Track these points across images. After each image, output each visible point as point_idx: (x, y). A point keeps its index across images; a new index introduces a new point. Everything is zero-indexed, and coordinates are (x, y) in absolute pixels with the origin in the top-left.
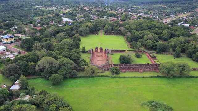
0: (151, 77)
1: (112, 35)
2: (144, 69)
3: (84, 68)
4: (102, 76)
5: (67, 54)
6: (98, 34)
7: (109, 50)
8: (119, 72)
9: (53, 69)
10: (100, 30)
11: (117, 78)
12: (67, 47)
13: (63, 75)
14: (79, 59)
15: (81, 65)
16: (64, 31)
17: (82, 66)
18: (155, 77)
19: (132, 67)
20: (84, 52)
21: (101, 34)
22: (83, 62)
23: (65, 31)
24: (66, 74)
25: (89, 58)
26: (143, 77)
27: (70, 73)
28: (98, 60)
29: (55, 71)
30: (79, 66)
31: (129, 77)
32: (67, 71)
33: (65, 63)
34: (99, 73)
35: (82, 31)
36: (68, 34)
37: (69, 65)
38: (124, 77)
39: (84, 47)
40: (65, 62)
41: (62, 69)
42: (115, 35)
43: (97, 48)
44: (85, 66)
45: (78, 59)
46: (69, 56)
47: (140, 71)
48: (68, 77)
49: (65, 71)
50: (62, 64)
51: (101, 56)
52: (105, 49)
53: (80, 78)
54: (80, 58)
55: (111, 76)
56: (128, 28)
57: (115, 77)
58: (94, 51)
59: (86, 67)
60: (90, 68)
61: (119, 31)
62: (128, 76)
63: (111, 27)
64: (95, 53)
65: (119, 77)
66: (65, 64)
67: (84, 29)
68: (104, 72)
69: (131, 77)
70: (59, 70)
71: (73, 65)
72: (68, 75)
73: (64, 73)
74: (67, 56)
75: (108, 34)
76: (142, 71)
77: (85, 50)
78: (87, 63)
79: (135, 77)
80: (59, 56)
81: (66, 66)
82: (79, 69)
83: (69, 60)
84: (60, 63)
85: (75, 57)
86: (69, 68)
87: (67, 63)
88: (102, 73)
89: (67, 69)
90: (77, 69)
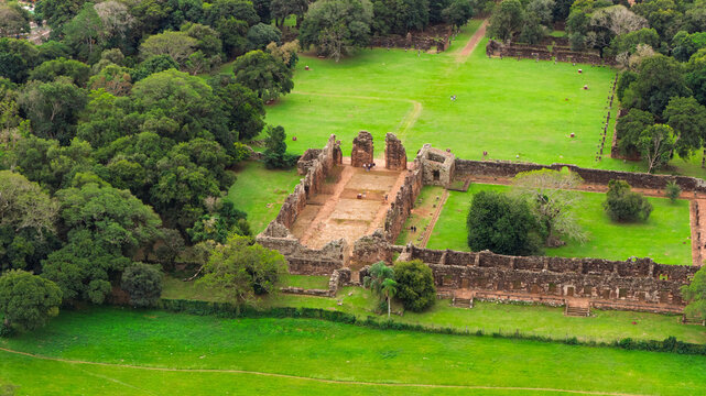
0: (627, 346)
1: (544, 56)
2: (607, 294)
4: (308, 313)
5: (135, 165)
6: (443, 46)
7: (442, 160)
8: (424, 300)
9: (19, 242)
10: (468, 16)
11: (401, 335)
12: (159, 124)
13: (69, 282)
14: (200, 198)
15: (196, 236)
16: (200, 16)
18: (650, 347)
19: (523, 278)
20: (277, 161)
23: (211, 19)
24: (87, 281)
26: (573, 342)
27: (114, 275)
29: (27, 257)
30: (189, 242)
31: (479, 334)
32: (96, 262)
33: (95, 216)
34: (301, 292)
36: (223, 37)
37: (115, 226)
38: (449, 332)
40: (92, 208)
41: (70, 250)
42: (561, 57)
45: (195, 202)
46: (149, 180)
47: (574, 303)
48: (98, 297)
49: (86, 261)
50: (74, 218)
53: (176, 311)
54: (207, 194)
55: (363, 318)
56: (668, 13)
57: (389, 327)
61: (592, 34)
62: (475, 329)
65: (419, 329)
66: (93, 220)
67: (334, 11)
68: (332, 293)
69: (496, 336)
70: (53, 255)
72: (99, 289)
73: (74, 269)
74: (132, 177)
76: (584, 304)
79: (516, 337)
80: (78, 174)
81: (97, 235)
82: (189, 265)
83: (127, 198)
84: (67, 210)
85: (174, 186)
86: (109, 248)
87: (105, 214)
88: (318, 294)
89: (98, 248)
90: (177, 261)
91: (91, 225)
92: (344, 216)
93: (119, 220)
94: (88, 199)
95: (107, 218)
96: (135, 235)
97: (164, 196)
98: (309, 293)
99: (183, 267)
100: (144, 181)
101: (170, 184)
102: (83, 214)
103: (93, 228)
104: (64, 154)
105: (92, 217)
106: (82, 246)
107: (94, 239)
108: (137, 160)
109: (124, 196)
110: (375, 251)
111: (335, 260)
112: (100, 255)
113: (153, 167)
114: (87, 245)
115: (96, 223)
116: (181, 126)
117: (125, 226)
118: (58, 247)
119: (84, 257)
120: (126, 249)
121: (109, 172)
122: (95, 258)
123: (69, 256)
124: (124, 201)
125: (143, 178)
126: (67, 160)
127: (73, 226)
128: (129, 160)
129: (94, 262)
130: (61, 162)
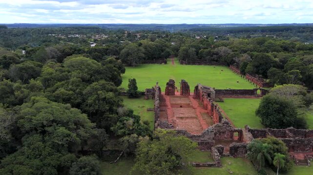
1: (199, 64)
3: (134, 145)
5: (71, 92)
6: (166, 63)
7: (210, 89)
12: (79, 75)
14: (115, 108)
15: (120, 132)
17: (124, 134)
20: (134, 94)
21: (173, 63)
22: (131, 121)
25: (149, 110)
28: (182, 118)
30: (112, 135)
32: (47, 161)
33: (45, 123)
34: (198, 165)
35: (128, 54)
37: (62, 130)
39: (134, 80)
41: (23, 153)
43: (171, 85)
44: (139, 134)
45: (111, 111)
46: (79, 100)
49: (37, 162)
50: (27, 126)
51: (188, 106)
52: (197, 88)
54: (119, 106)
58: (163, 91)
59: (144, 140)
60: (165, 148)
61: (217, 54)
63: (194, 49)
64: (167, 98)
67: (133, 49)
68: (219, 165)
70: (7, 159)
71: (81, 131)
74: (69, 99)
75: (189, 63)
77: (136, 88)
78: (146, 123)
80: (33, 98)
81: (47, 138)
82: (112, 151)
83: (69, 109)
84: (22, 121)
85: (97, 102)
86: (57, 148)
87: (53, 121)
88: (210, 166)
89: (48, 149)
90: (104, 149)
91: (42, 130)
92: (181, 116)
93: (65, 124)
94: (39, 110)
95: (54, 124)
96: (78, 135)
97: (92, 108)
98: (204, 166)
99: (108, 153)
100: (77, 101)
101: (95, 101)
102: (35, 122)
103: (44, 133)
104: (24, 88)
105: (42, 123)
106: (34, 149)
107: (44, 141)
108: (71, 90)
109: (66, 108)
110: (224, 133)
111: (210, 141)
112: (50, 154)
113: (81, 94)
114: (38, 148)
115: (46, 129)
116: (91, 77)
117: (69, 129)
118: (13, 150)
119: (35, 158)
120: (71, 146)
121: (54, 97)
122: (45, 158)
123: (21, 158)
124: (67, 111)
125: (76, 100)
126: (26, 91)
127: (27, 132)
128: (67, 90)
129: (45, 162)
130: (22, 92)
